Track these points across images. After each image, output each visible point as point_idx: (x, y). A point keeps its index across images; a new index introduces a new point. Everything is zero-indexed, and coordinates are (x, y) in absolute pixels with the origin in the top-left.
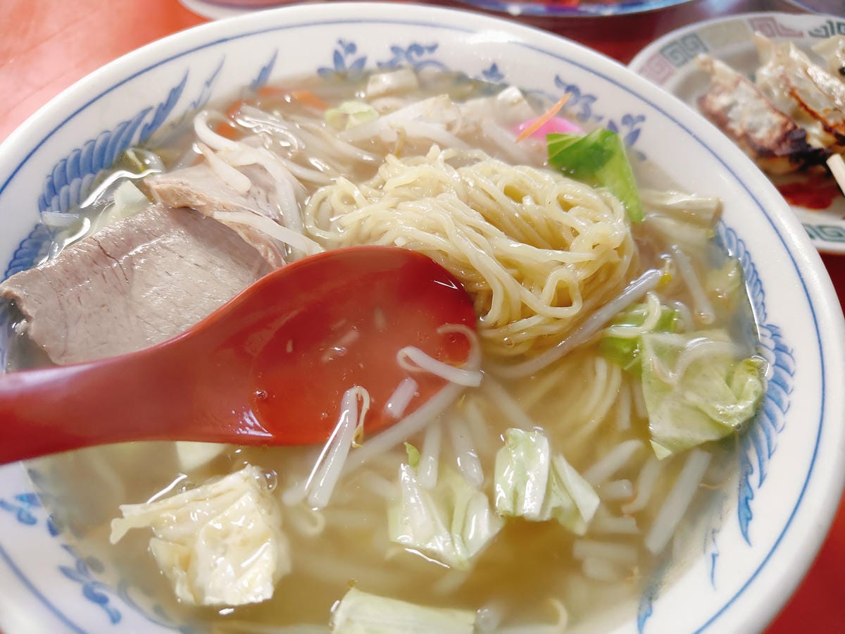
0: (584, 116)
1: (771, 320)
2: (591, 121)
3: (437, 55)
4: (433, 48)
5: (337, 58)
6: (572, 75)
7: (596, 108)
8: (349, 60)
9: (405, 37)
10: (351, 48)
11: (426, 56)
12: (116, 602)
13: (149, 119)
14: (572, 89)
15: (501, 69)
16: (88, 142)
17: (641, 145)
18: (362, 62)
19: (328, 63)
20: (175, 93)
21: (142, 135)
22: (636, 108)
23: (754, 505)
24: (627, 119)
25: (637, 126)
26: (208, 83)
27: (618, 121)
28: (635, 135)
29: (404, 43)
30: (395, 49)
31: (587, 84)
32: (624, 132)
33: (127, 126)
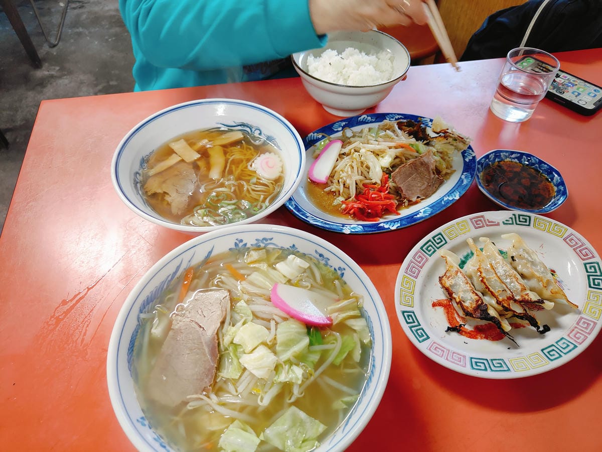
0: (326, 265)
2: (328, 266)
3: (272, 241)
4: (271, 239)
5: (236, 244)
6: (321, 251)
7: (329, 262)
8: (241, 245)
9: (261, 236)
10: (241, 241)
11: (269, 242)
12: (168, 448)
13: (169, 278)
14: (321, 255)
15: (296, 246)
17: (345, 278)
18: (245, 245)
19: (233, 246)
20: (178, 268)
22: (343, 266)
24: (340, 268)
25: (343, 271)
26: (189, 261)
27: (337, 269)
28: (343, 274)
29: (261, 238)
30: (257, 240)
31: (326, 254)
32: (339, 272)
33: (163, 283)
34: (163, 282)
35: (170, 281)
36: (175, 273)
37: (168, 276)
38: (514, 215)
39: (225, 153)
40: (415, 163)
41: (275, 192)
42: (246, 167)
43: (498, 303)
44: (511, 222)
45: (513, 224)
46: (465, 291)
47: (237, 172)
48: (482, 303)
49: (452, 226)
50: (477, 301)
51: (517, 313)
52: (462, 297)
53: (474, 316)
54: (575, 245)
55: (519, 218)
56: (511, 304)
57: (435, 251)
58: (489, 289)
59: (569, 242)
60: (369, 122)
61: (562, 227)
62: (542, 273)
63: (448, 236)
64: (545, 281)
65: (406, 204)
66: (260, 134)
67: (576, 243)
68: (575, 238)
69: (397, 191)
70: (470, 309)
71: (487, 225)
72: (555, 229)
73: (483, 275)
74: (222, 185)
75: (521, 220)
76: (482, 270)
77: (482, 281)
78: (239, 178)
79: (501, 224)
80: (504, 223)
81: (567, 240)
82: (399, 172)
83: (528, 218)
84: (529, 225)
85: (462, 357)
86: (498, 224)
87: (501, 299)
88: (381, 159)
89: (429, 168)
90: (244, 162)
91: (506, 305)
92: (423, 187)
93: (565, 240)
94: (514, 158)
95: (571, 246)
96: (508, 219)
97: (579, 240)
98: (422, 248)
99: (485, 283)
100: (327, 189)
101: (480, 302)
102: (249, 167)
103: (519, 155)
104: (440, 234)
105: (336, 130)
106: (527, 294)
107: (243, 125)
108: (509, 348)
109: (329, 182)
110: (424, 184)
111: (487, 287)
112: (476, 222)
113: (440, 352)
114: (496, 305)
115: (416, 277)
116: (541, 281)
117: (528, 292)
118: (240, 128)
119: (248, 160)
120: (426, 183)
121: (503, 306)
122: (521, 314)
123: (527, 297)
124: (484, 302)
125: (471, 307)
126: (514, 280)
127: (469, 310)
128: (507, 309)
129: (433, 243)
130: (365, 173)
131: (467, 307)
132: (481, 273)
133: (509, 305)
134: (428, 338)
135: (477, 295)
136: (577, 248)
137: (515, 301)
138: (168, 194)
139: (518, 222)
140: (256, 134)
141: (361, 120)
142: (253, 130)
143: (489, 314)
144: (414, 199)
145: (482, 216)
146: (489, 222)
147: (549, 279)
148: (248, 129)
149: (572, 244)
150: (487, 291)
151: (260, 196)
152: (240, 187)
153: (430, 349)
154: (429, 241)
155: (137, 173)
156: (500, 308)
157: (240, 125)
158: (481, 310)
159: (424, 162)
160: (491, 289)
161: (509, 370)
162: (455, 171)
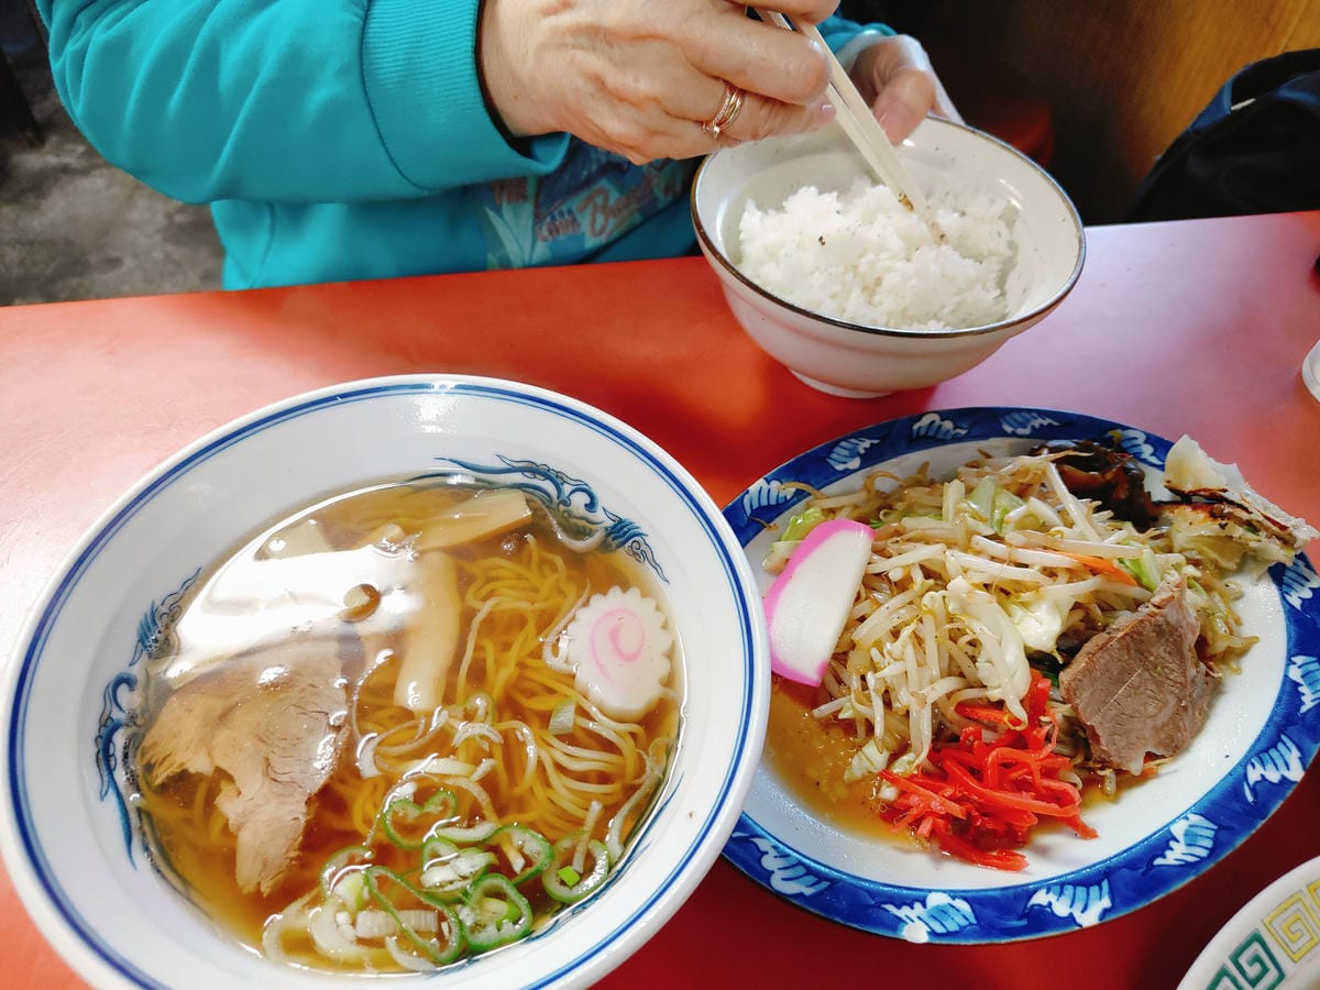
39: (464, 581)
40: (1140, 634)
42: (537, 654)
47: (502, 676)
49: (1294, 898)
60: (949, 437)
63: (1286, 947)
65: (1110, 787)
66: (591, 506)
69: (1078, 736)
74: (442, 743)
78: (509, 707)
82: (1087, 671)
88: (1018, 612)
89: (1181, 644)
90: (531, 627)
92: (1163, 717)
100: (825, 710)
102: (547, 652)
104: (1256, 937)
105: (840, 467)
107: (533, 469)
109: (832, 684)
110: (1165, 704)
118: (518, 478)
119: (546, 621)
120: (1172, 701)
129: (1235, 978)
130: (965, 663)
140: (580, 500)
141: (922, 432)
142: (567, 489)
144: (1136, 767)
148: (548, 486)
151: (587, 799)
152: (510, 750)
154: (1223, 971)
157: (522, 470)
159: (1167, 623)
162: (1255, 640)
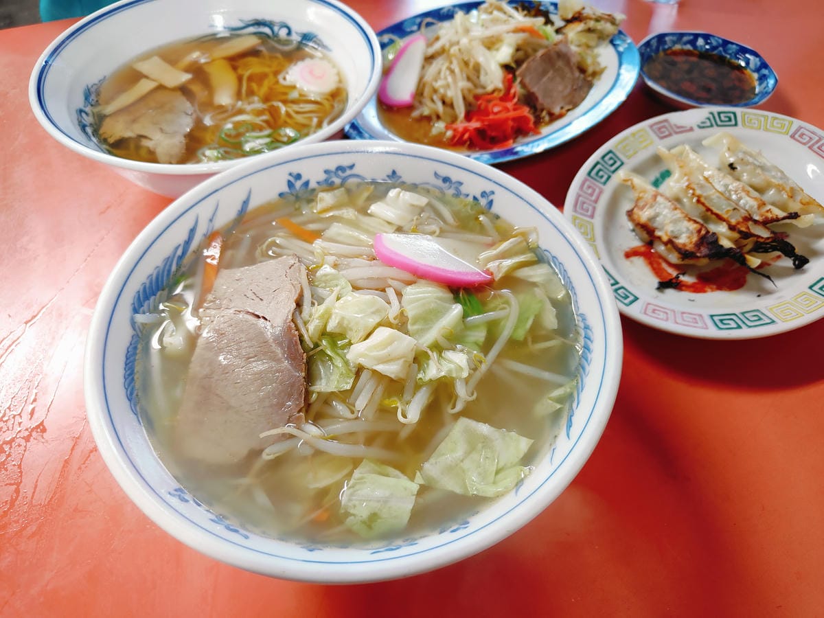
0: (458, 194)
1: (581, 311)
2: (462, 197)
3: (354, 171)
4: (352, 167)
5: (290, 184)
6: (445, 171)
7: (463, 189)
8: (298, 184)
9: (332, 163)
10: (298, 177)
11: (348, 172)
12: (242, 531)
13: (179, 252)
14: (446, 180)
15: (399, 173)
16: (149, 277)
17: (496, 209)
18: (307, 184)
19: (285, 189)
20: (192, 231)
21: (177, 264)
22: (489, 187)
23: (574, 419)
24: (484, 194)
25: (490, 198)
26: (211, 220)
27: (478, 196)
28: (491, 203)
29: (333, 167)
30: (326, 172)
31: (455, 175)
32: (483, 202)
33: (168, 261)
34: (168, 258)
35: (181, 258)
36: (188, 243)
37: (177, 248)
38: (712, 113)
39: (235, 68)
40: (549, 56)
41: (337, 109)
42: (277, 82)
43: (732, 228)
44: (708, 124)
45: (712, 126)
46: (675, 222)
47: (264, 90)
48: (708, 232)
49: (626, 139)
50: (699, 231)
51: (762, 238)
52: (672, 231)
53: (698, 255)
54: (809, 142)
55: (720, 117)
56: (750, 227)
57: (609, 177)
58: (711, 211)
59: (799, 139)
61: (783, 120)
62: (781, 178)
63: (623, 154)
64: (788, 189)
65: (547, 118)
66: (289, 33)
67: (811, 138)
68: (807, 133)
69: (530, 100)
70: (690, 247)
71: (677, 133)
72: (775, 124)
73: (698, 192)
74: (240, 112)
75: (723, 118)
76: (694, 186)
77: (698, 201)
78: (266, 99)
79: (696, 128)
80: (700, 127)
81: (797, 136)
82: (527, 68)
83: (732, 116)
84: (736, 124)
85: (697, 318)
86: (691, 129)
87: (733, 222)
88: (494, 53)
89: (569, 61)
90: (271, 77)
91: (743, 229)
92: (566, 92)
93: (793, 137)
94: (685, 43)
95: (804, 144)
96: (704, 120)
97: (812, 133)
98: (589, 174)
99: (703, 204)
100: (415, 114)
101: (703, 232)
102: (281, 81)
103: (691, 37)
104: (610, 152)
105: (408, 30)
106: (769, 211)
107: (258, 23)
108: (759, 296)
109: (417, 104)
110: (566, 87)
111: (708, 210)
112: (659, 129)
113: (662, 316)
114: (729, 233)
115: (592, 216)
116: (784, 189)
117: (769, 207)
118: (252, 29)
119: (276, 73)
120: (570, 87)
121: (740, 232)
122: (768, 238)
123: (769, 215)
124: (709, 230)
125: (691, 243)
126: (743, 194)
127: (687, 248)
128: (746, 235)
129: (603, 166)
130: (474, 78)
131: (684, 245)
132: (694, 190)
133: (748, 228)
134: (636, 299)
135: (695, 222)
136: (813, 145)
137: (756, 222)
138: (145, 137)
139: (719, 123)
140: (283, 33)
142: (276, 29)
143: (722, 246)
144: (557, 110)
145: (666, 121)
146: (678, 127)
147: (792, 186)
148: (267, 30)
149: (805, 141)
150: (710, 214)
151: (310, 119)
152: (273, 112)
153: (645, 313)
154: (597, 163)
155: (81, 111)
156: (736, 235)
157: (253, 25)
158: (708, 244)
159: (562, 52)
160: (715, 210)
161: (773, 322)
162: (606, 68)
